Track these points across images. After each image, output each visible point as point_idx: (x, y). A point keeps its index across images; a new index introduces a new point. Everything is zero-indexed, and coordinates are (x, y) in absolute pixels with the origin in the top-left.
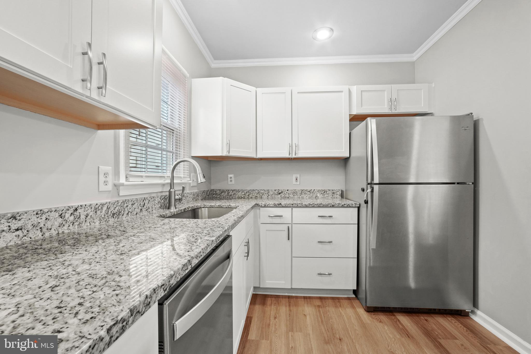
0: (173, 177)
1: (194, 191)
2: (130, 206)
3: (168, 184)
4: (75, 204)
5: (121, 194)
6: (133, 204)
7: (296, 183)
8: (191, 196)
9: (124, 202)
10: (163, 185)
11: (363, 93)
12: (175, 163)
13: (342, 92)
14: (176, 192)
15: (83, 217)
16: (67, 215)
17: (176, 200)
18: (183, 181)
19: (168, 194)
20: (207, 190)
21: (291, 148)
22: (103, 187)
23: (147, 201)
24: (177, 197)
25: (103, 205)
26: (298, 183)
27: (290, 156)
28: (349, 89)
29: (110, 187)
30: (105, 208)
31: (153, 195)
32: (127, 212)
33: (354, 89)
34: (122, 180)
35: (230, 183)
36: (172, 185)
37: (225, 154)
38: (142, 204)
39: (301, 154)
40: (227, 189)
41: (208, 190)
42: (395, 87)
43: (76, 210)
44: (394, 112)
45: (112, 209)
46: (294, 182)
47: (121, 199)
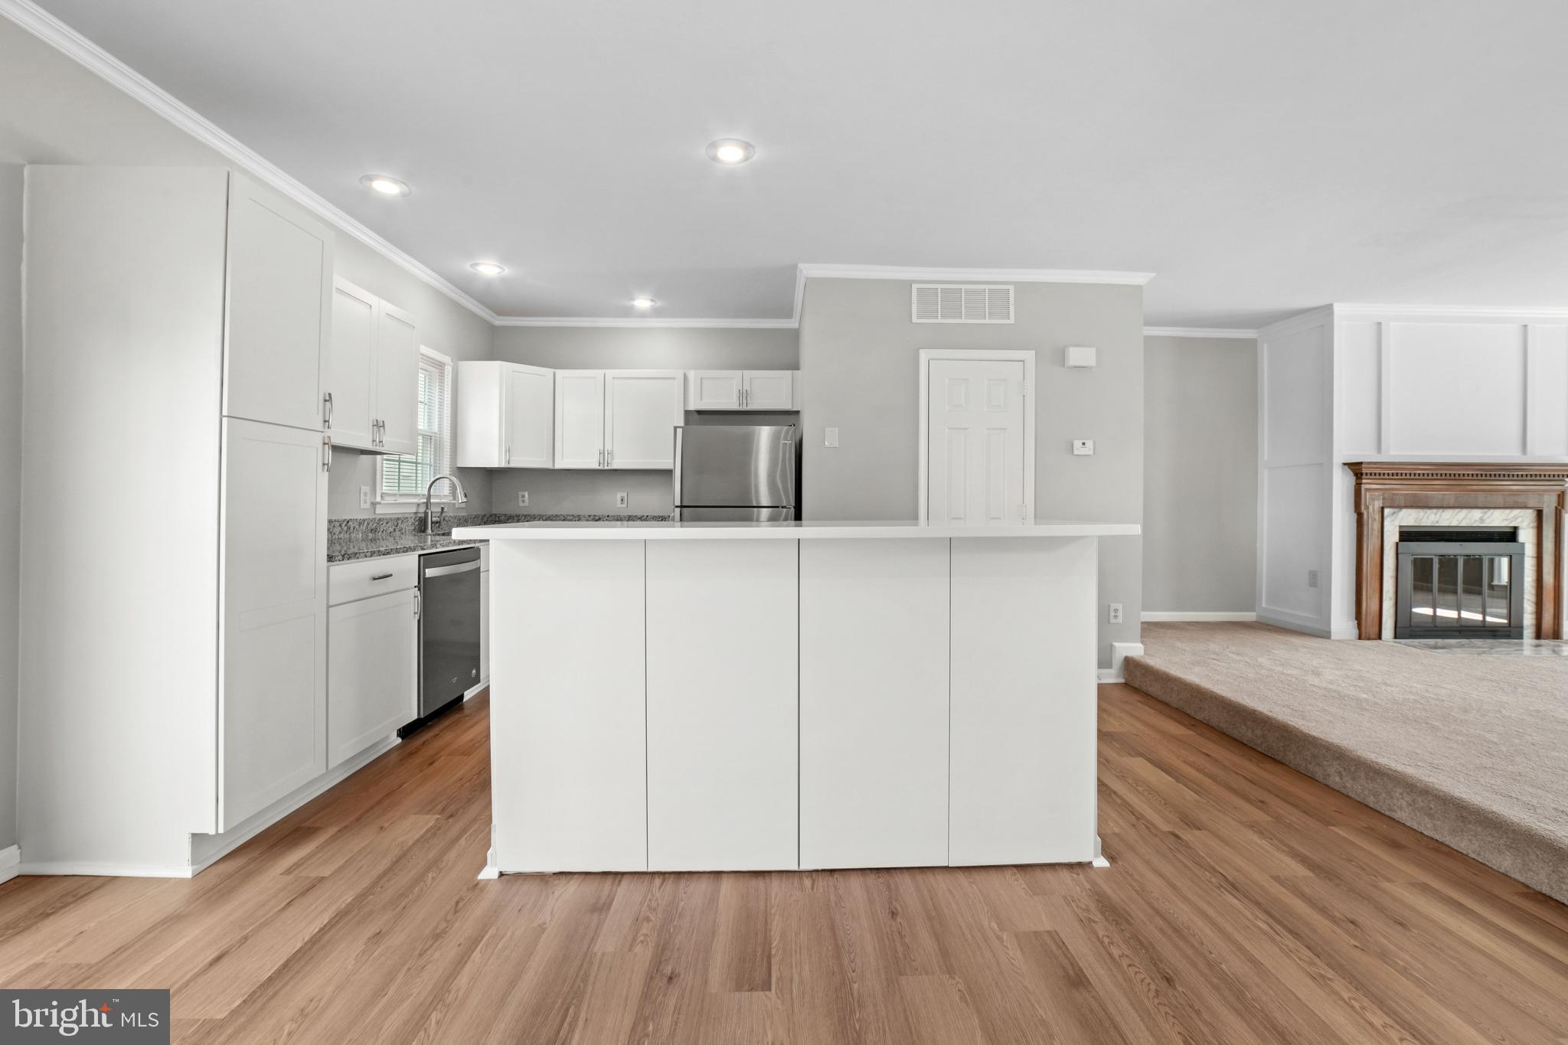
0: (429, 496)
1: (460, 514)
2: (385, 524)
3: (424, 503)
4: (348, 518)
5: (377, 512)
6: (387, 523)
7: (621, 506)
8: (456, 521)
9: (380, 520)
10: (418, 505)
11: (703, 380)
12: (433, 480)
13: (674, 378)
14: (433, 515)
15: (352, 528)
16: (344, 525)
17: (432, 523)
18: (443, 501)
19: (423, 515)
20: (483, 514)
21: (602, 455)
22: (363, 506)
23: (400, 522)
24: (434, 519)
25: (364, 520)
26: (625, 505)
27: (601, 467)
28: (685, 374)
29: (368, 505)
30: (366, 524)
31: (406, 516)
32: (382, 530)
33: (691, 375)
34: (378, 499)
35: (521, 504)
36: (428, 504)
37: (503, 465)
38: (396, 524)
39: (616, 466)
40: (516, 513)
41: (485, 515)
42: (748, 374)
43: (348, 522)
44: (744, 408)
45: (371, 525)
46: (619, 505)
47: (378, 517)
